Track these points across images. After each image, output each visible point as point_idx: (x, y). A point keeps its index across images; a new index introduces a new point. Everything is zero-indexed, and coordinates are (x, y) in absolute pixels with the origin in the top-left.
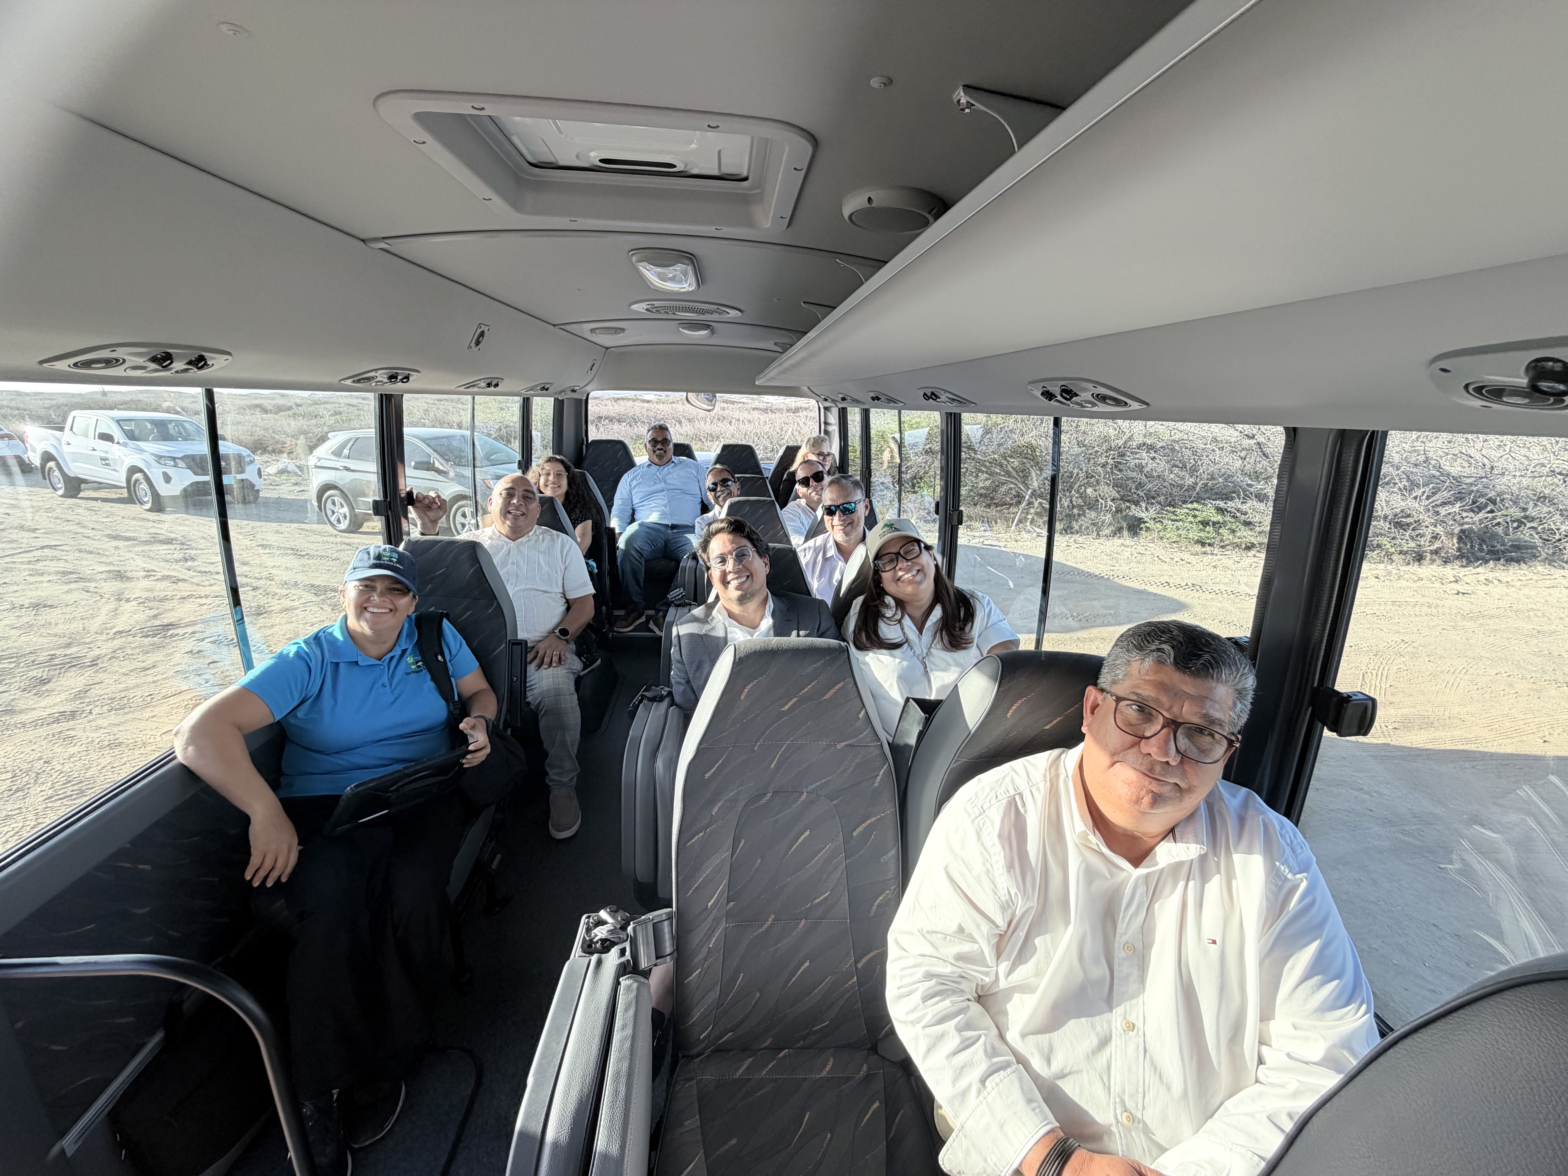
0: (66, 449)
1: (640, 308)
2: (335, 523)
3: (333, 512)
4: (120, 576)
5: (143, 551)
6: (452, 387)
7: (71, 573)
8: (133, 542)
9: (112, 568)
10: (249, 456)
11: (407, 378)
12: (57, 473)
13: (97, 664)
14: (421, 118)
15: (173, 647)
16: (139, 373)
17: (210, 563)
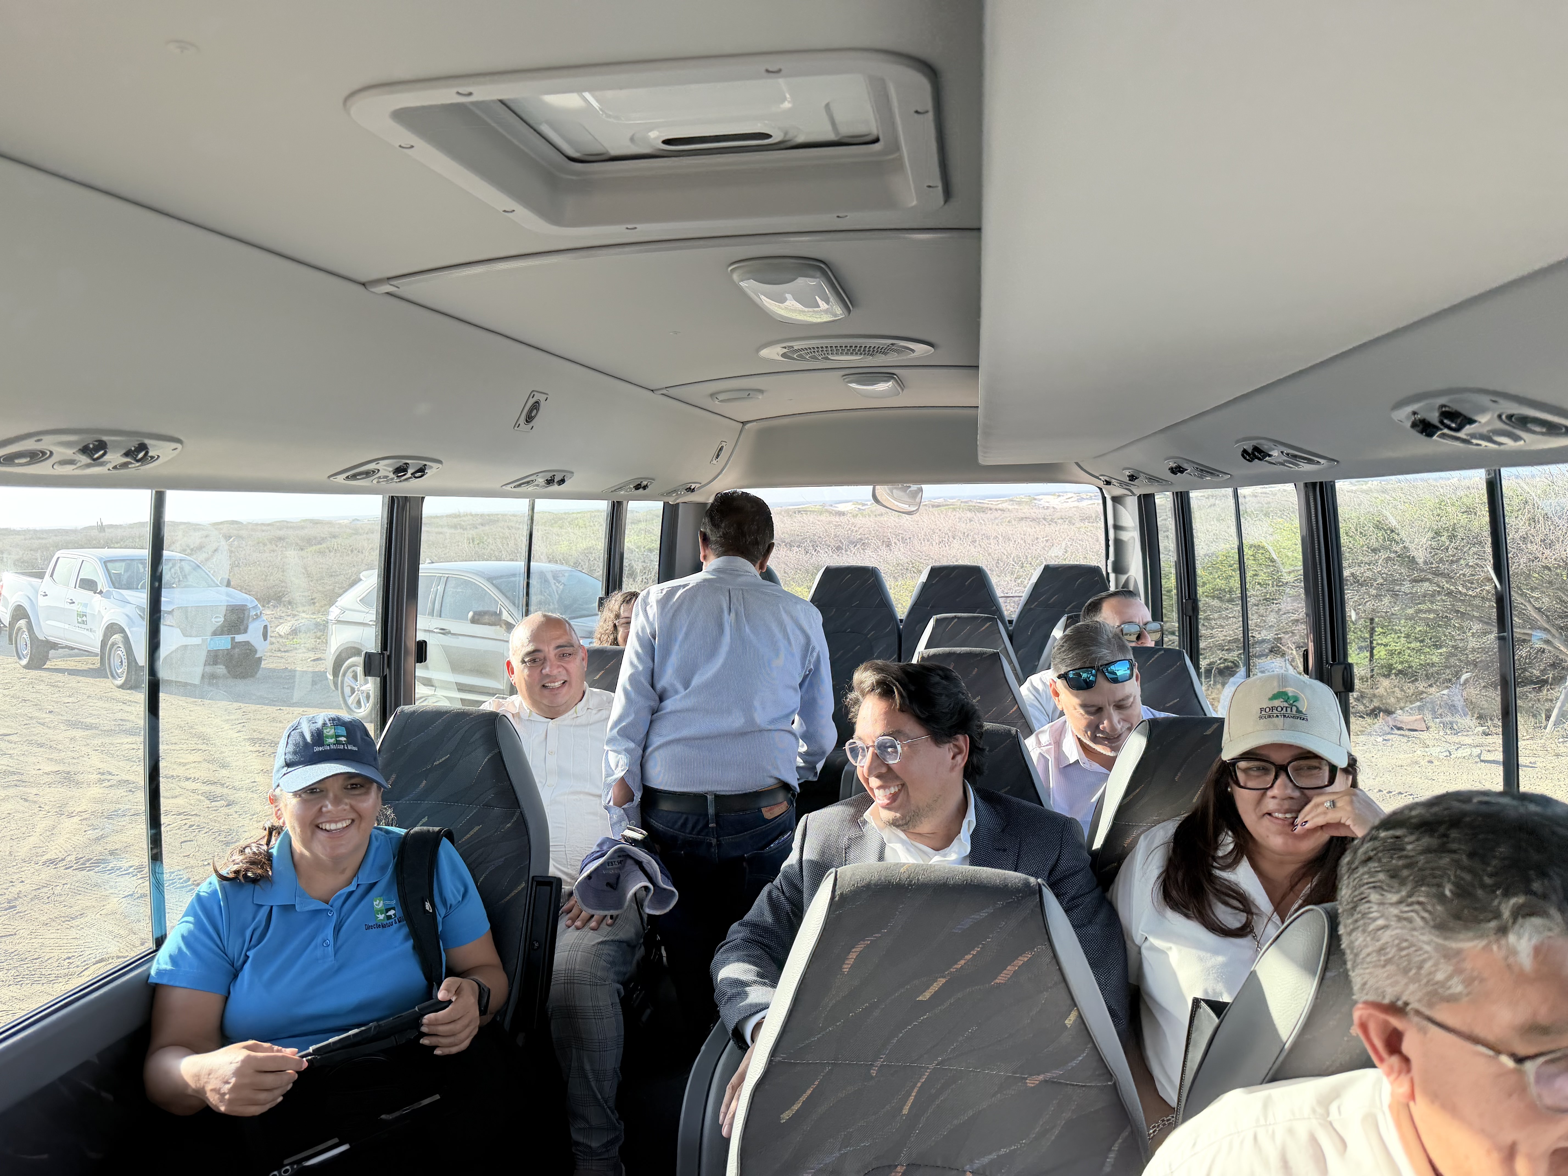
0: (42, 602)
1: (774, 353)
2: (353, 707)
3: (353, 691)
4: (68, 779)
5: (103, 745)
6: (496, 485)
7: (14, 773)
8: (94, 731)
9: (61, 768)
10: (255, 607)
11: (422, 471)
12: (26, 635)
13: (15, 907)
14: (402, 116)
15: (111, 887)
16: (68, 470)
17: (180, 764)
